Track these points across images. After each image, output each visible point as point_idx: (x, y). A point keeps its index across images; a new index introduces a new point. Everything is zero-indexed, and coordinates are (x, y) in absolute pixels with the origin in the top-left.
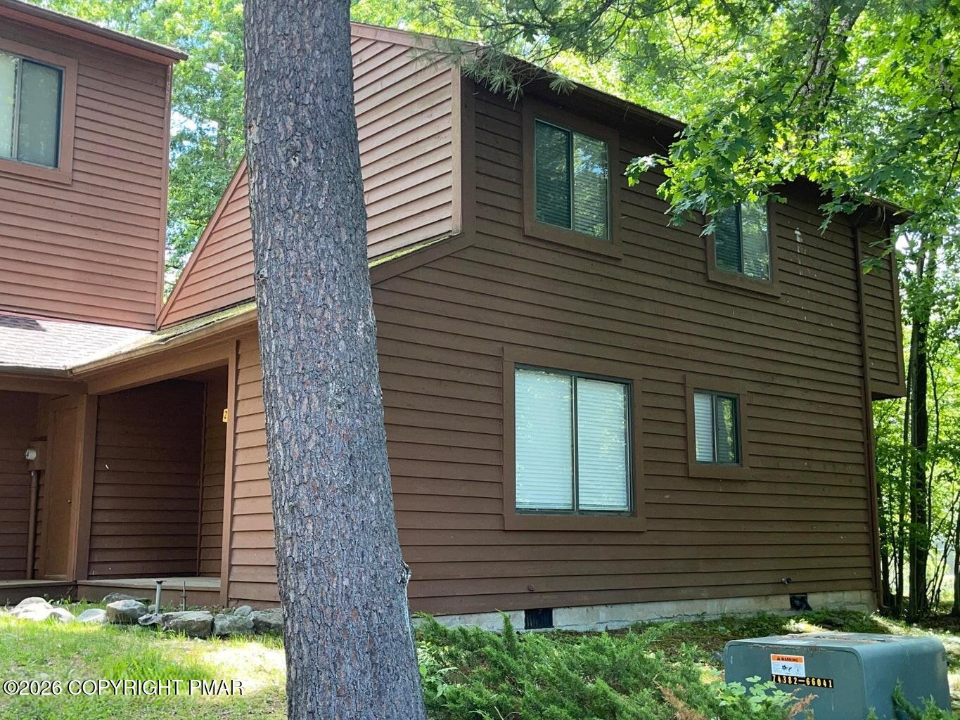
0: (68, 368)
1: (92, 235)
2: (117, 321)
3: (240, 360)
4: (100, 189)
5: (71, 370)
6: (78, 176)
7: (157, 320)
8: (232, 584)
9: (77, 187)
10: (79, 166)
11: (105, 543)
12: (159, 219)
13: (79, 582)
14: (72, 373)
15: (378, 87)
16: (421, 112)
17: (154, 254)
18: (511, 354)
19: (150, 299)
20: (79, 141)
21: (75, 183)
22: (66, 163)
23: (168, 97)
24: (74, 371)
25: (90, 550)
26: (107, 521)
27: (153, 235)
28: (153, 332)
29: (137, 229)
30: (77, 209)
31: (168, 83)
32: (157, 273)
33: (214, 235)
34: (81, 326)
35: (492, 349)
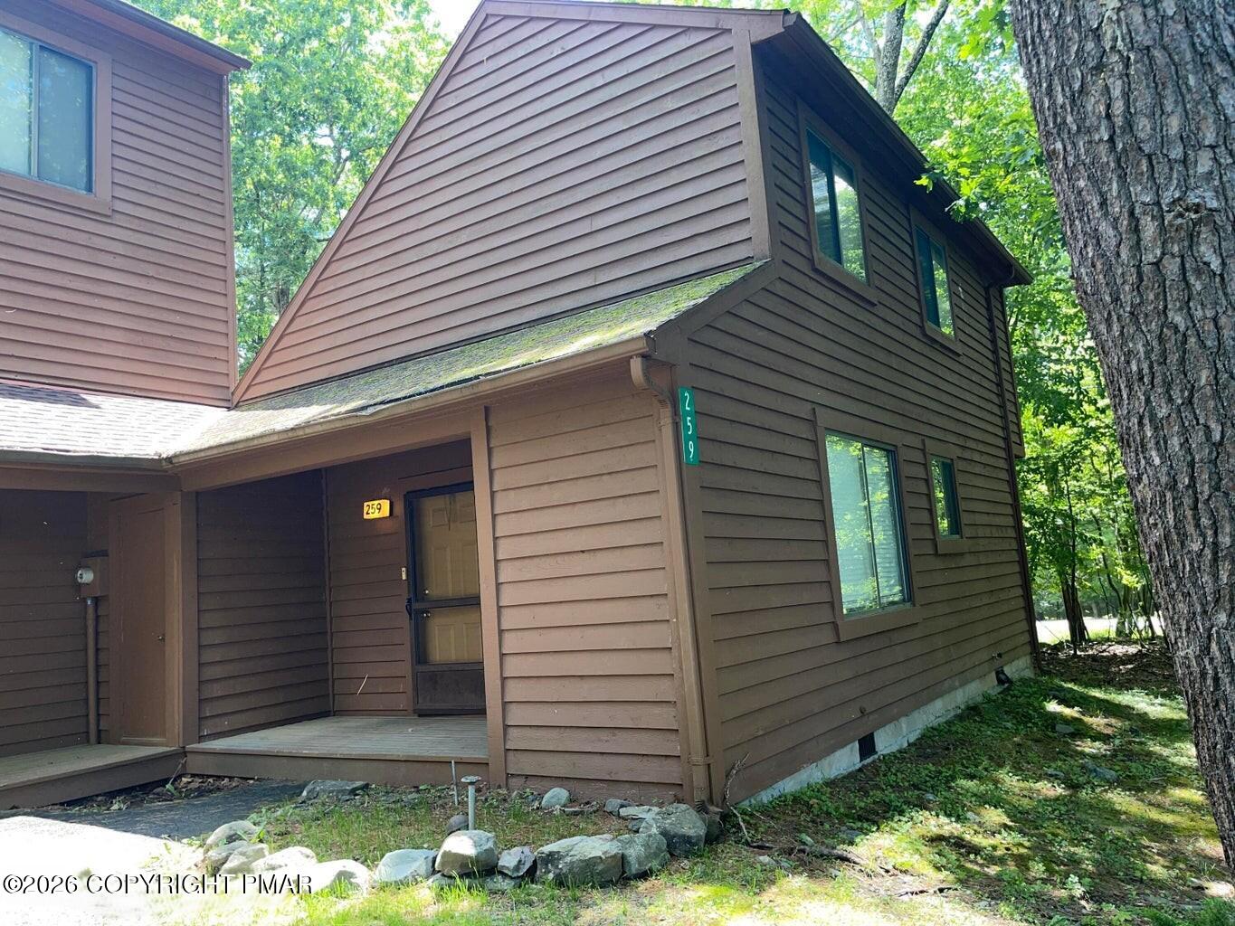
0: (164, 456)
1: (142, 284)
2: (183, 395)
3: (493, 434)
4: (149, 224)
5: (169, 459)
6: (120, 206)
7: (233, 394)
8: (511, 754)
9: (118, 219)
10: (120, 193)
11: (217, 690)
12: (225, 267)
13: (189, 747)
14: (171, 463)
15: (598, 81)
16: (679, 108)
17: (222, 311)
18: (824, 418)
19: (221, 368)
20: (118, 160)
21: (117, 216)
22: (103, 188)
23: (225, 114)
24: (175, 461)
25: (200, 701)
26: (218, 659)
27: (219, 287)
28: (229, 409)
29: (201, 279)
30: (120, 249)
31: (224, 97)
32: (227, 335)
33: (320, 284)
34: (141, 402)
35: (804, 411)
